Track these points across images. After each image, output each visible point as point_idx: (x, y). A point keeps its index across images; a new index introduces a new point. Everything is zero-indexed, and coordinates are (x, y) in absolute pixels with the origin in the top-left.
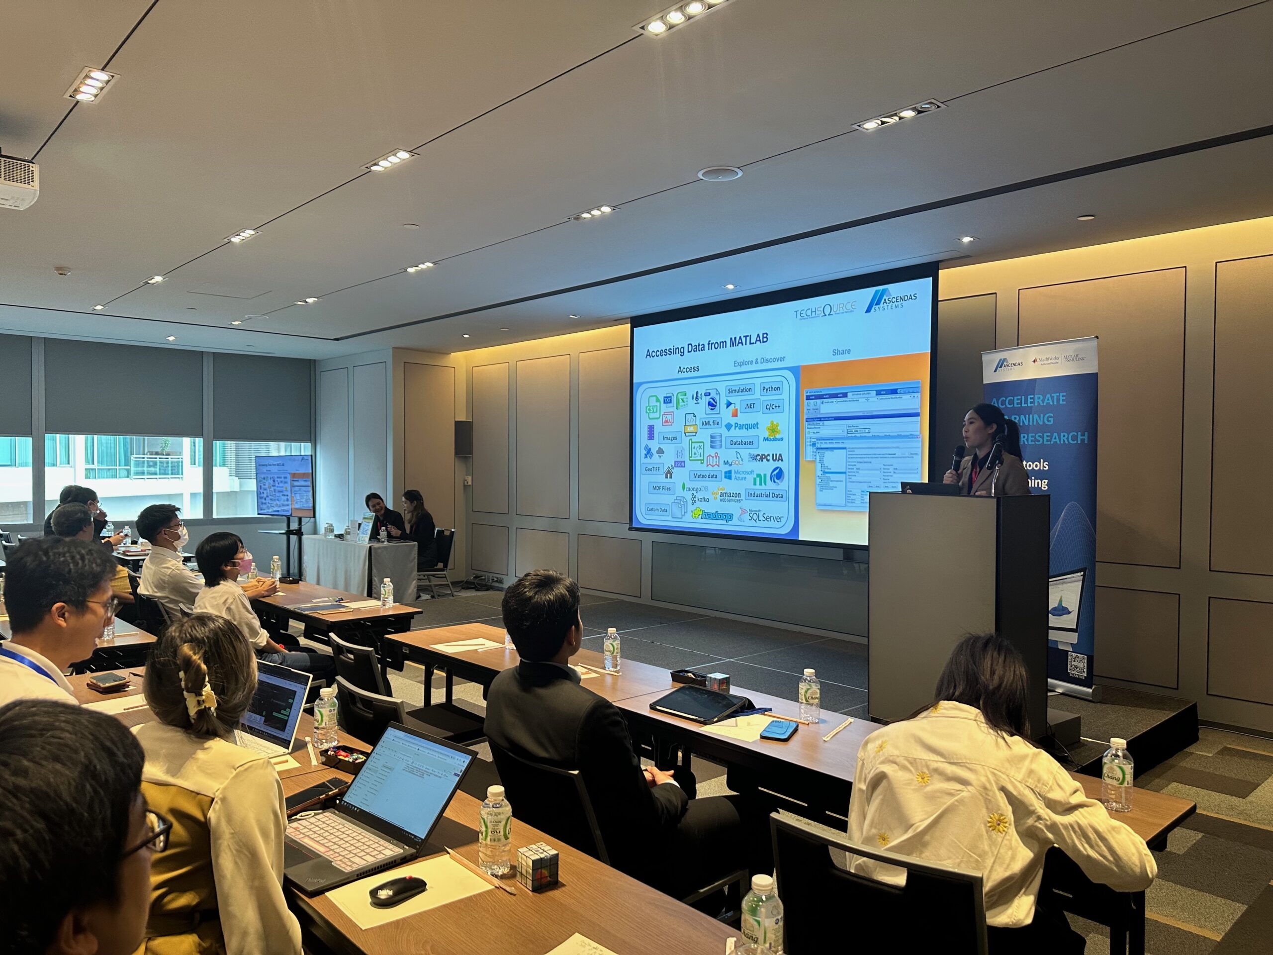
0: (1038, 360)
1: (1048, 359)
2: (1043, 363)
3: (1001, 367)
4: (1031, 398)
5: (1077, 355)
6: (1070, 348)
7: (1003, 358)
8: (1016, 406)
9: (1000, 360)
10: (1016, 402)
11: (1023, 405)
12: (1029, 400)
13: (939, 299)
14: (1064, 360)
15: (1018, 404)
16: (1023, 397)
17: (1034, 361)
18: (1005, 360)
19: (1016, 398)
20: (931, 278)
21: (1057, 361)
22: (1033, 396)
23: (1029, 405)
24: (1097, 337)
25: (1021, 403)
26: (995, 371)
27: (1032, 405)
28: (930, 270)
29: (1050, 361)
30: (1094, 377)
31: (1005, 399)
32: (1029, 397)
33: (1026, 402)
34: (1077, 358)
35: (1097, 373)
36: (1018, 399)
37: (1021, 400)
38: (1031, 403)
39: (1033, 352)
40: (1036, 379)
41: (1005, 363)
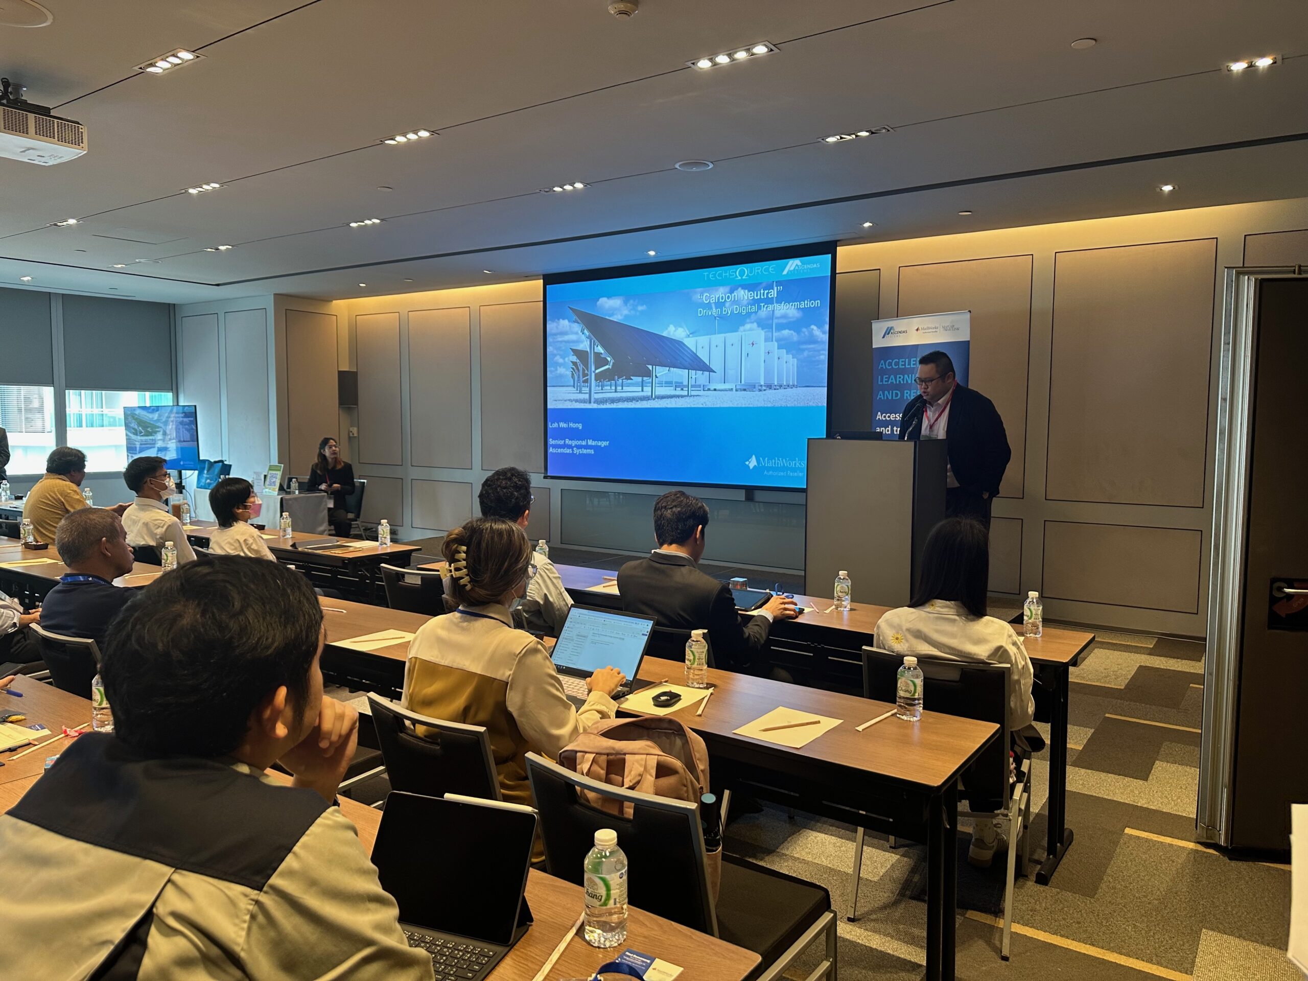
0: (920, 329)
1: (929, 328)
2: (924, 331)
3: (888, 334)
4: (914, 361)
5: (953, 326)
6: (946, 319)
7: (890, 326)
8: (901, 367)
9: (888, 328)
10: (901, 363)
11: (907, 366)
12: (912, 363)
13: (837, 272)
14: (942, 329)
15: (902, 365)
16: (907, 360)
17: (917, 330)
18: (892, 328)
19: (901, 360)
20: (830, 255)
21: (937, 330)
22: (915, 359)
23: (912, 366)
24: (970, 311)
25: (905, 365)
26: (883, 337)
27: (915, 366)
28: (829, 248)
29: (930, 330)
30: (967, 344)
31: (891, 361)
32: (912, 360)
33: (909, 364)
34: (953, 328)
35: (969, 341)
36: (902, 362)
37: (905, 362)
38: (914, 364)
39: (916, 322)
40: (918, 345)
41: (892, 331)
